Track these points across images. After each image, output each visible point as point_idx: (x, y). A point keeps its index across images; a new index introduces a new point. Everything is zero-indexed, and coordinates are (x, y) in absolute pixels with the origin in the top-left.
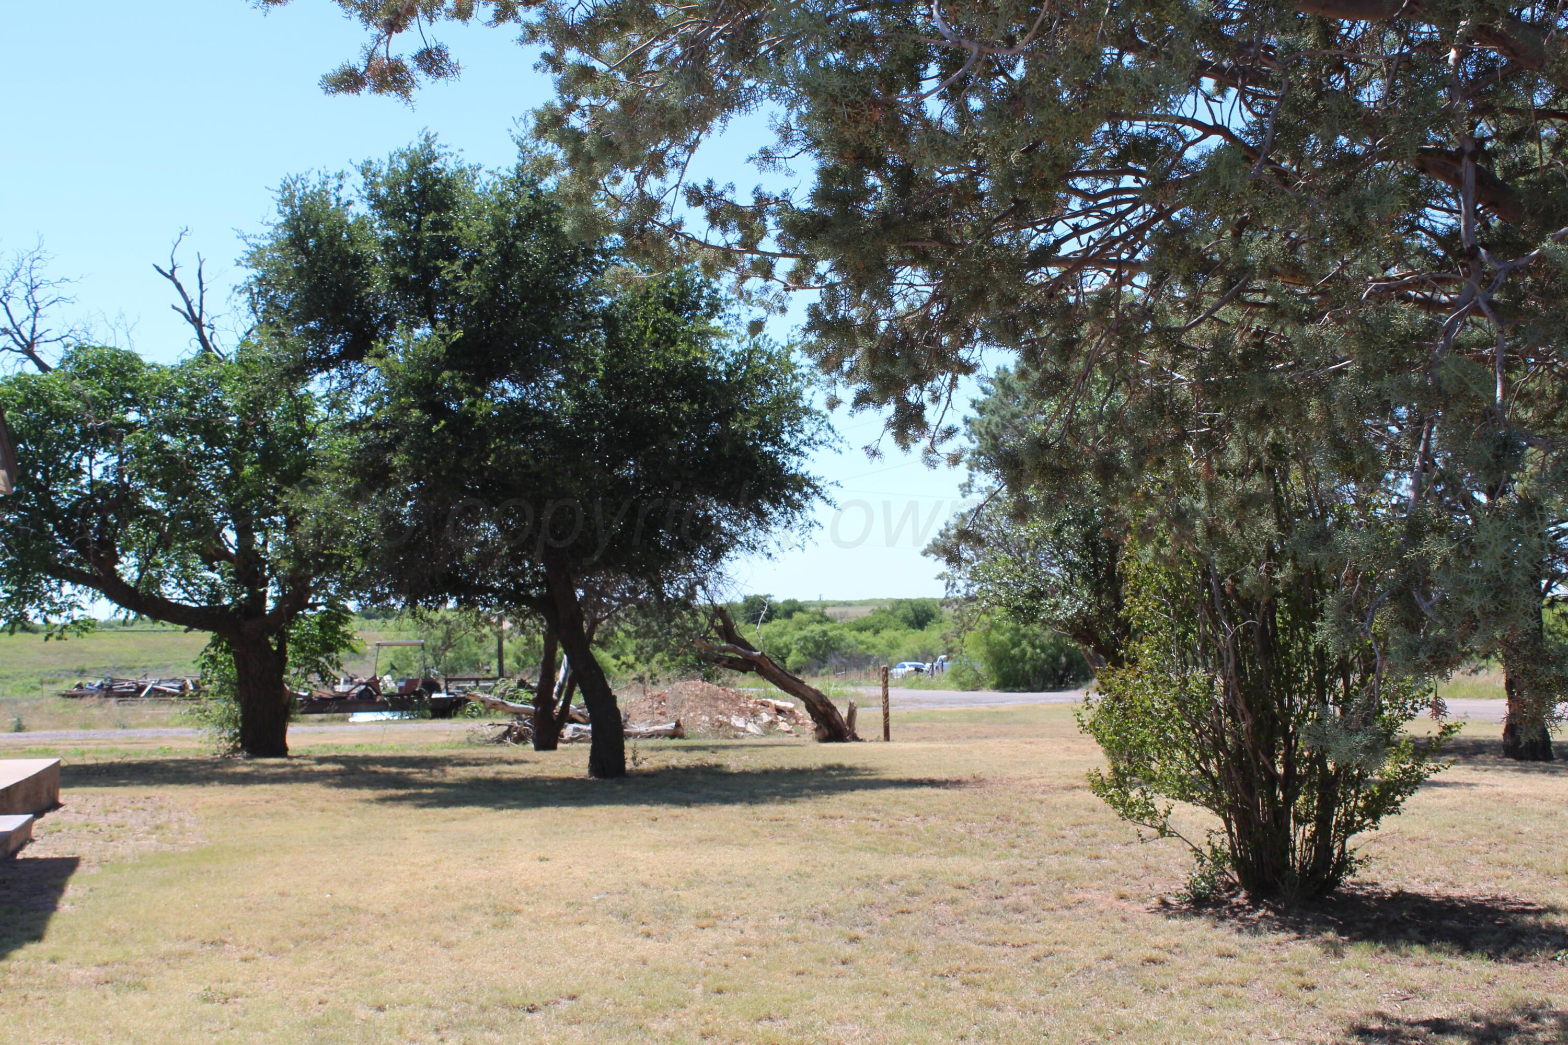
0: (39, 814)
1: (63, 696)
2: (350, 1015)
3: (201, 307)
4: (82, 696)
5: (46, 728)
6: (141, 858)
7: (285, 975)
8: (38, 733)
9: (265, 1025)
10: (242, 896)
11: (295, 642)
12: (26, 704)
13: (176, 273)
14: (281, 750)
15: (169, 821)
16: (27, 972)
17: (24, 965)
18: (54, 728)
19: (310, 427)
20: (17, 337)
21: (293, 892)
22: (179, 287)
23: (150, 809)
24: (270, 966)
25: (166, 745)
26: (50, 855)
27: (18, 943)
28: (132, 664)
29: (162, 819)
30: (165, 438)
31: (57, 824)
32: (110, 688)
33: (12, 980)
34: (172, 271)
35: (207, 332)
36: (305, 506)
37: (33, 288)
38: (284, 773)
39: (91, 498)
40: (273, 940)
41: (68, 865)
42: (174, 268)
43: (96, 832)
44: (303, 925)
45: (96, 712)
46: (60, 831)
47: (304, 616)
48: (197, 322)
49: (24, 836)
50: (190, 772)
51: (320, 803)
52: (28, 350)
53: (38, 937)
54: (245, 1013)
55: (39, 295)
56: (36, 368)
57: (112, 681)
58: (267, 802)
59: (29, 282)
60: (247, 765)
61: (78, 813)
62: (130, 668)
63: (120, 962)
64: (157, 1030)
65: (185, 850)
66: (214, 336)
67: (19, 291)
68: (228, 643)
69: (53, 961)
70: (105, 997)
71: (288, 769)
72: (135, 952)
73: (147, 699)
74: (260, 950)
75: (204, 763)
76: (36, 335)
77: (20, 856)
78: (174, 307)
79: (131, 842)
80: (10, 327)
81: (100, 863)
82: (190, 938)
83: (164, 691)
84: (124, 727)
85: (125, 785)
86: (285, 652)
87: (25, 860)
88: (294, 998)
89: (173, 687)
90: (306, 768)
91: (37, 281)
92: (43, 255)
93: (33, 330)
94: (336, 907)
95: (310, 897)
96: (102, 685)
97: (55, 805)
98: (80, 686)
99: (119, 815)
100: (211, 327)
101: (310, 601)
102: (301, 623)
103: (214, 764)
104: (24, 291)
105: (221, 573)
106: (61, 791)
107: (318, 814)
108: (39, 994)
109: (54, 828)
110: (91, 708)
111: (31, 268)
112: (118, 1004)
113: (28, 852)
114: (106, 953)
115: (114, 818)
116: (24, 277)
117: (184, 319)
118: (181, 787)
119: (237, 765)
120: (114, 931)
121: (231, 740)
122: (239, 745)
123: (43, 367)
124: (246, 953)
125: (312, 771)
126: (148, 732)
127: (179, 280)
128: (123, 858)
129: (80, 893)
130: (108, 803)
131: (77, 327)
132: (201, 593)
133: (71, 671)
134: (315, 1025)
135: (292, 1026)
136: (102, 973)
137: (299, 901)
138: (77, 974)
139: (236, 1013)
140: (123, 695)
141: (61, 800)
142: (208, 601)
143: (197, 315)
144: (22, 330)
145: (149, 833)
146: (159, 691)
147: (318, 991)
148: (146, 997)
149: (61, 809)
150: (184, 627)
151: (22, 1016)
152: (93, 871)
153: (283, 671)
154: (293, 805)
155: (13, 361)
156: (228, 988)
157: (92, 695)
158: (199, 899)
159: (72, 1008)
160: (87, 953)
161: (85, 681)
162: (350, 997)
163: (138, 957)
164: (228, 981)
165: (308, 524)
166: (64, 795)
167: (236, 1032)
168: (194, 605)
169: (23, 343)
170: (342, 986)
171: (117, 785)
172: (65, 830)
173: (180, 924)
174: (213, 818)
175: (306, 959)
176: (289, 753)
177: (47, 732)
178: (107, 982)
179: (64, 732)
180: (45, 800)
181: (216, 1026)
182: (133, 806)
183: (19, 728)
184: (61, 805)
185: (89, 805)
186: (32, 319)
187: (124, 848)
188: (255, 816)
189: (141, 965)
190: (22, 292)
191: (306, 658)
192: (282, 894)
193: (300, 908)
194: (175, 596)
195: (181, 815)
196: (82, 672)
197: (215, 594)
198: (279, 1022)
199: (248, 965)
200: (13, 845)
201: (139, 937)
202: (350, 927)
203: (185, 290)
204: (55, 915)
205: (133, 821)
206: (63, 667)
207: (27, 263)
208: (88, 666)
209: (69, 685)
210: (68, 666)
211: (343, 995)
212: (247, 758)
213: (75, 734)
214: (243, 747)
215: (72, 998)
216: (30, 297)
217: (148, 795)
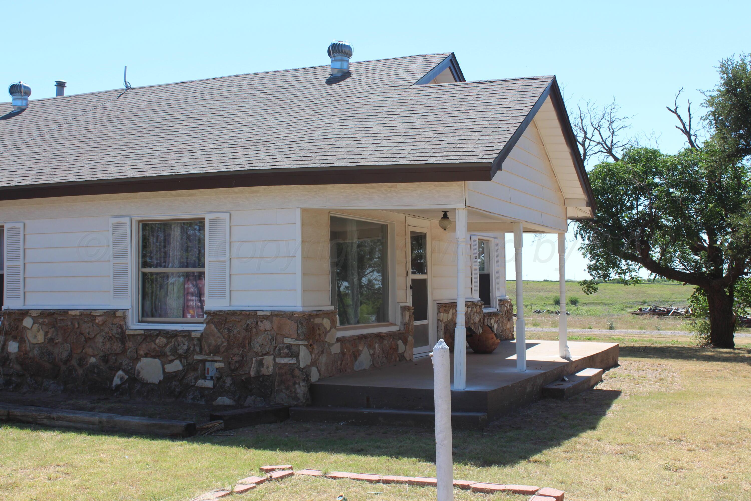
0: (606, 368)
1: (633, 314)
2: (738, 487)
3: (690, 126)
4: (642, 314)
5: (623, 328)
6: (649, 394)
7: (708, 461)
8: (619, 330)
9: (693, 486)
10: (694, 418)
11: (738, 291)
12: (617, 317)
13: (677, 110)
14: (731, 345)
15: (668, 377)
16: (586, 444)
17: (585, 440)
18: (627, 328)
19: (743, 182)
20: (604, 145)
21: (720, 418)
22: (679, 117)
23: (660, 370)
24: (701, 455)
25: (675, 339)
26: (609, 388)
27: (584, 430)
28: (668, 300)
29: (665, 375)
30: (671, 190)
31: (615, 374)
32: (654, 311)
33: (578, 447)
34: (676, 109)
35: (693, 138)
36: (740, 222)
37: (612, 122)
38: (730, 357)
39: (637, 220)
40: (706, 442)
41: (616, 394)
42: (677, 108)
43: (632, 379)
44: (722, 436)
45: (647, 321)
46: (615, 378)
47: (743, 279)
48: (688, 133)
49: (598, 379)
50: (684, 353)
51: (744, 373)
52: (610, 151)
53: (594, 428)
54: (684, 478)
55: (614, 126)
56: (613, 160)
57: (656, 307)
58: (718, 371)
59: (610, 120)
60: (711, 351)
61: (626, 369)
62: (667, 302)
63: (629, 444)
64: (640, 481)
65: (672, 392)
66: (697, 140)
67: (605, 124)
68: (704, 291)
69: (599, 440)
70: (618, 461)
71: (732, 355)
72: (636, 440)
73: (672, 317)
74: (698, 446)
75: (691, 349)
76: (613, 144)
77: (595, 388)
78: (677, 127)
79: (647, 385)
80: (601, 141)
81: (631, 395)
82: (664, 436)
83: (680, 313)
84: (659, 330)
85: (651, 358)
86: (733, 296)
87: (598, 390)
88: (711, 474)
89: (682, 311)
90: (741, 355)
91: (613, 119)
92: (616, 107)
93: (612, 142)
94: (741, 428)
95: (729, 422)
96: (651, 309)
97: (616, 365)
98: (641, 309)
99: (645, 372)
100: (695, 135)
101: (746, 270)
102: (741, 282)
103: (695, 350)
104: (607, 124)
105: (701, 256)
106: (620, 358)
107: (742, 379)
108: (589, 455)
109: (613, 376)
110: (645, 320)
111: (611, 113)
112: (624, 465)
113: (599, 387)
114: (624, 439)
115: (642, 373)
116: (607, 118)
117: (682, 133)
118: (677, 360)
119: (707, 351)
120: (629, 429)
121: (706, 339)
122: (710, 341)
123: (616, 159)
124: (690, 447)
125: (744, 357)
126: (669, 333)
127: (679, 114)
128: (641, 393)
129: (618, 409)
130: (640, 366)
131: (632, 139)
132: (691, 266)
133: (640, 302)
134: (720, 489)
135: (707, 488)
136: (619, 448)
137: (723, 423)
138: (608, 448)
139: (680, 477)
140: (660, 314)
141: (619, 363)
142: (694, 270)
143: (688, 130)
144: (607, 142)
145: (656, 382)
146: (678, 313)
147: (724, 471)
148: (637, 463)
149: (618, 367)
150: (683, 283)
151: (579, 465)
152: (626, 398)
153: (732, 305)
154: (730, 373)
155: (603, 156)
156: (678, 464)
157: (647, 314)
158: (673, 417)
159: (602, 464)
160: (614, 438)
161: (643, 307)
162: (740, 477)
163: (638, 443)
164: (679, 460)
165: (742, 232)
166: (621, 360)
167: (678, 487)
168: (688, 272)
169: (607, 148)
170: (737, 470)
171: (647, 357)
172: (618, 377)
173: (661, 429)
174: (689, 377)
175: (720, 454)
176: (735, 347)
177: (624, 330)
178: (621, 453)
179: (631, 330)
180: (611, 362)
181: (668, 483)
182: (652, 368)
183: (611, 328)
184: (619, 365)
185: (632, 366)
186: (611, 137)
187: (643, 389)
188: (710, 377)
189: (638, 447)
190: (606, 125)
191: (744, 299)
192: (715, 419)
193: (722, 427)
194: (678, 267)
195: (674, 374)
196: (645, 303)
197: (698, 267)
198: (701, 486)
199: (690, 453)
200: (592, 382)
201: (640, 433)
202: (747, 440)
203: (682, 118)
204: (603, 418)
205: (650, 376)
206: (636, 301)
207: (608, 111)
208: (648, 300)
209: (636, 309)
210: (638, 300)
211: (736, 475)
212: (713, 348)
213: (636, 332)
214: (711, 343)
215: (603, 459)
216: (610, 126)
217: (660, 363)
